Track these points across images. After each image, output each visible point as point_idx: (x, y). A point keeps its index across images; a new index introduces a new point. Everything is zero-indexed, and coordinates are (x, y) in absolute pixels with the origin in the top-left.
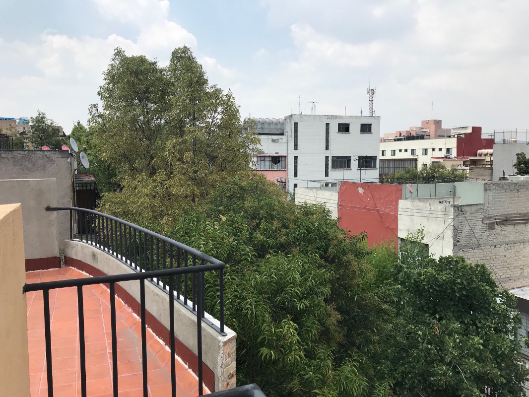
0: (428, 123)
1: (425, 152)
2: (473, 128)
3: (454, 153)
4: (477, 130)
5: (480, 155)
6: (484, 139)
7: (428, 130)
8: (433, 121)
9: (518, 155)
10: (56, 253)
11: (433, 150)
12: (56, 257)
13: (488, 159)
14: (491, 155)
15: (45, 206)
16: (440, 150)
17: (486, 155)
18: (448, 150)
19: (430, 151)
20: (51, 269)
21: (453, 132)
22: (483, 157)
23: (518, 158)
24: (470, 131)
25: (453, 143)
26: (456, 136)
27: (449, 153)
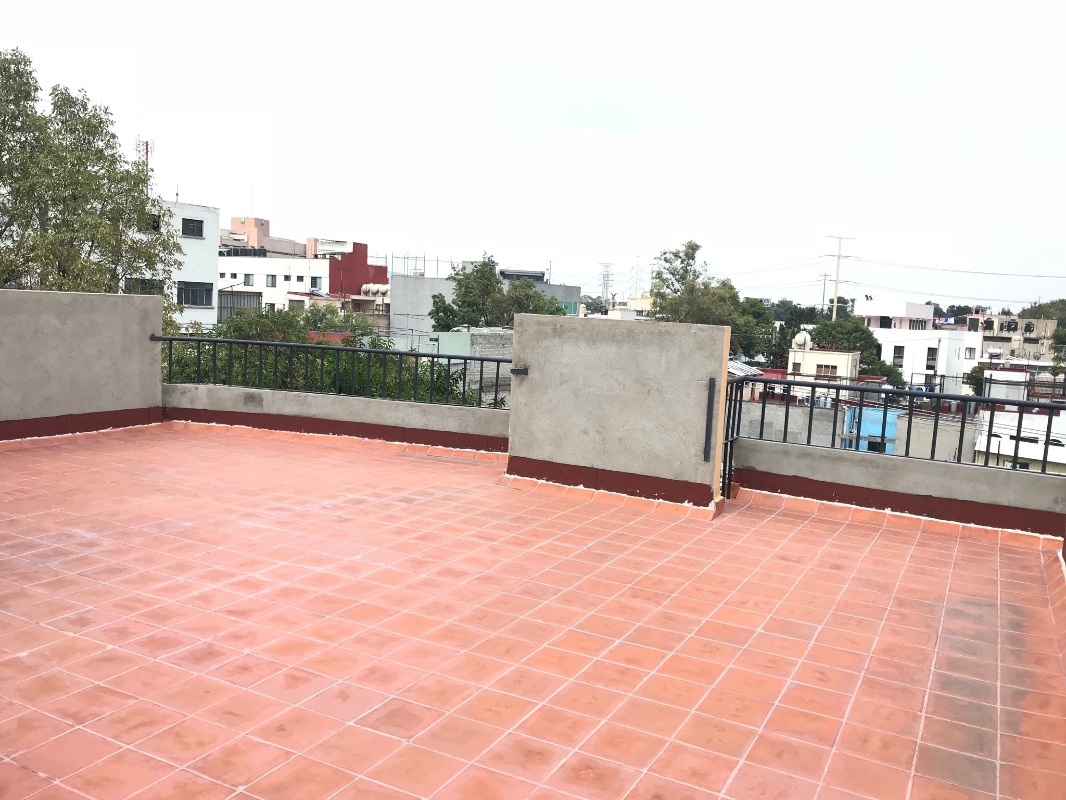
0: (243, 223)
1: (272, 280)
2: (355, 245)
3: (324, 287)
4: (360, 249)
5: (367, 293)
6: (372, 266)
7: (244, 237)
8: (253, 222)
9: (434, 297)
10: (158, 402)
11: (287, 278)
12: (158, 407)
13: (379, 300)
14: (384, 294)
15: (149, 334)
16: (300, 279)
17: (375, 294)
18: (314, 281)
19: (280, 280)
20: (153, 424)
21: (322, 249)
22: (370, 298)
23: (435, 303)
24: (349, 249)
25: (322, 269)
26: (328, 256)
27: (315, 287)
